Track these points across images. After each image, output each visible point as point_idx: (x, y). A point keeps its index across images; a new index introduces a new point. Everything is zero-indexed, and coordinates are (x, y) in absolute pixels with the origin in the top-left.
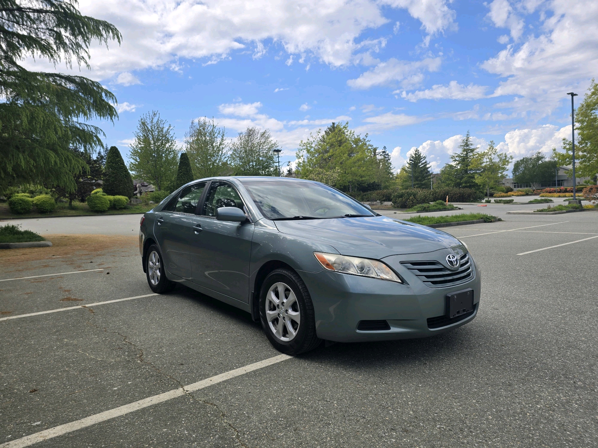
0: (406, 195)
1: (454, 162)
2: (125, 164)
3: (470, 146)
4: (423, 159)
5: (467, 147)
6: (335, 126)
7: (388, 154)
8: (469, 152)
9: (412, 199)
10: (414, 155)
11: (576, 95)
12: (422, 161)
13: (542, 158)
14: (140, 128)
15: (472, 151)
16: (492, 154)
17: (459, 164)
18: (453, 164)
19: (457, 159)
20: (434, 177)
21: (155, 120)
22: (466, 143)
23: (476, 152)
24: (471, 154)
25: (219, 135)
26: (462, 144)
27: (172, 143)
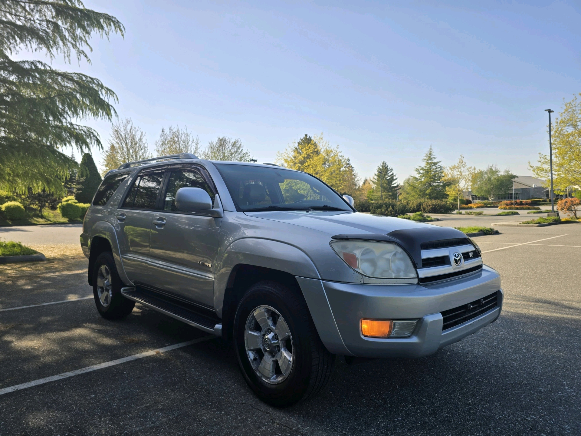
0: (384, 206)
1: (418, 174)
2: (99, 172)
3: (433, 160)
4: (390, 171)
5: (431, 162)
6: (308, 137)
7: (352, 166)
8: (433, 166)
9: (391, 210)
10: (381, 167)
11: (553, 111)
12: (389, 173)
13: (497, 172)
14: (113, 135)
15: (435, 164)
16: (462, 167)
17: (422, 177)
18: (417, 176)
19: (421, 171)
20: (401, 188)
21: (129, 127)
22: (430, 157)
23: (439, 166)
24: (434, 167)
25: (193, 144)
26: (425, 158)
27: (145, 150)
